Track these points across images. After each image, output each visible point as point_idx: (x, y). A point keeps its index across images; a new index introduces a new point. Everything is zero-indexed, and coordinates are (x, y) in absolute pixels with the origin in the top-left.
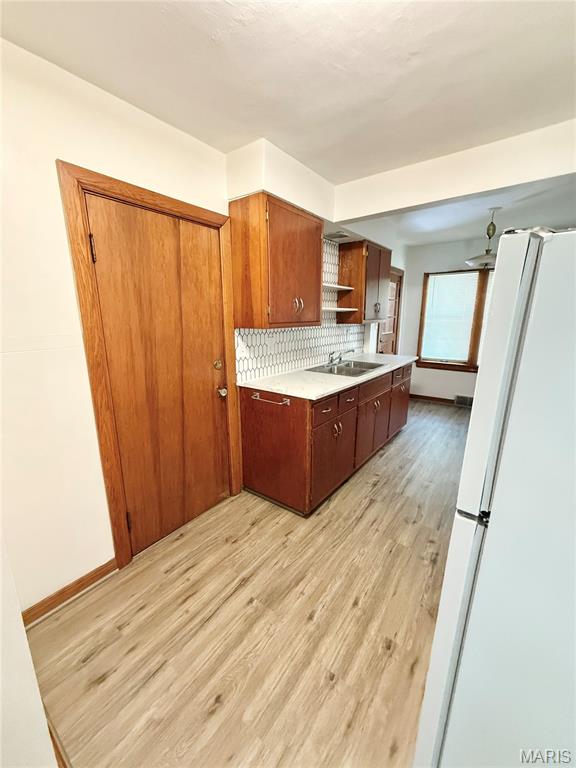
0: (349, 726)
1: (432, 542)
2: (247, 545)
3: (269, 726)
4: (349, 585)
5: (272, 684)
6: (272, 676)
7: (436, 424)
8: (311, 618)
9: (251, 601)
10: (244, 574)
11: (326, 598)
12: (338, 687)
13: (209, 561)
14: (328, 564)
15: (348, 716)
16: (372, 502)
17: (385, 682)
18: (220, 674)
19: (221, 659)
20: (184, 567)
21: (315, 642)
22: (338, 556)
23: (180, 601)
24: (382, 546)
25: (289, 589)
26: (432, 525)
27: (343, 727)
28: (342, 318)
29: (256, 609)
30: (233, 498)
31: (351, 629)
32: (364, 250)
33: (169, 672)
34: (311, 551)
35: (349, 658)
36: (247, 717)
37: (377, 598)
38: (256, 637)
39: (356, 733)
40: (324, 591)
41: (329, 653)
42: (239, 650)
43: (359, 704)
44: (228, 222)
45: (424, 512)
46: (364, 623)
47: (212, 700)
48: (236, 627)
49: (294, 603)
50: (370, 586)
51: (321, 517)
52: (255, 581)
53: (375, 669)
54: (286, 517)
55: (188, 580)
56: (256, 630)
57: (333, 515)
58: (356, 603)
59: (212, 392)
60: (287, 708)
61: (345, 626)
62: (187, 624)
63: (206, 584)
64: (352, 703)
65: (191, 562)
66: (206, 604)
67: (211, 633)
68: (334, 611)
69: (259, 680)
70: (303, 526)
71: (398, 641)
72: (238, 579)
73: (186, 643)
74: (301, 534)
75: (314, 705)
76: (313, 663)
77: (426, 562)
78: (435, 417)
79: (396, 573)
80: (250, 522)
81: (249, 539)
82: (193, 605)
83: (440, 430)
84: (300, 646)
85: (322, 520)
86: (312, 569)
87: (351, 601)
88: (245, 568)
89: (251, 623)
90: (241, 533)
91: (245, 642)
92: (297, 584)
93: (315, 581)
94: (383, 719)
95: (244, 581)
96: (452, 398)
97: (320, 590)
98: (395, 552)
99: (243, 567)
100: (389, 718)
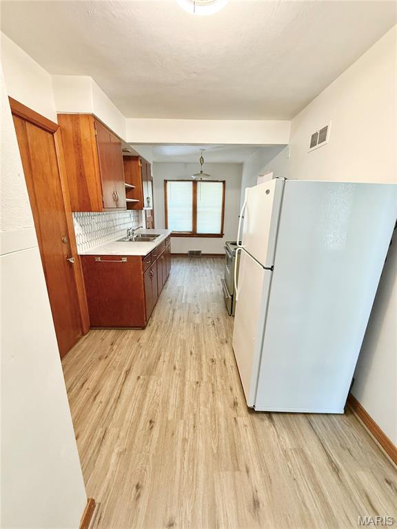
0: (213, 393)
1: (209, 318)
2: (116, 355)
3: (182, 414)
4: (184, 348)
5: (173, 401)
6: (172, 397)
7: (185, 267)
8: (175, 368)
9: (139, 378)
10: (125, 369)
11: (177, 357)
12: (202, 384)
13: (96, 374)
14: (169, 344)
15: (211, 390)
16: (174, 310)
17: (218, 372)
18: (144, 412)
19: (140, 408)
20: (79, 384)
21: (183, 375)
22: (172, 339)
23: (91, 401)
24: (190, 327)
25: (156, 363)
26: (205, 311)
27: (211, 395)
28: (130, 206)
29: (144, 379)
30: (85, 337)
31: (195, 363)
32: (139, 162)
33: (113, 431)
34: (157, 344)
35: (200, 373)
36: (170, 417)
37: (199, 347)
38: (153, 389)
39: (217, 393)
40: (174, 355)
41: (191, 376)
42: (147, 399)
43: (213, 385)
44: (59, 129)
45: (200, 307)
46: (199, 358)
47: (148, 424)
48: (138, 392)
49: (162, 367)
50: (194, 345)
51: (151, 326)
52: (134, 368)
53: (212, 371)
54: (131, 334)
55: (88, 389)
56: (150, 387)
57: (158, 323)
58: (191, 353)
59: (64, 261)
60: (186, 403)
61: (192, 363)
62: (106, 407)
63: (103, 385)
64: (210, 386)
65: (82, 380)
66: (112, 393)
67: (125, 402)
68: (184, 361)
69: (166, 402)
70: (145, 334)
71: (215, 357)
72: (123, 372)
73: (113, 415)
74: (146, 338)
75: (196, 396)
76: (187, 383)
77: (211, 326)
78: (182, 264)
79: (201, 335)
80: (109, 344)
81: (115, 352)
82: (102, 397)
83: (188, 270)
84: (177, 381)
85: (153, 327)
86: (163, 349)
87: (189, 353)
88: (124, 366)
89: (146, 386)
90: (107, 352)
91: (148, 395)
92: (159, 359)
93: (167, 354)
94: (223, 383)
95: (128, 372)
96: (187, 253)
97: (172, 356)
98: (196, 327)
99: (121, 366)
100: (225, 382)
